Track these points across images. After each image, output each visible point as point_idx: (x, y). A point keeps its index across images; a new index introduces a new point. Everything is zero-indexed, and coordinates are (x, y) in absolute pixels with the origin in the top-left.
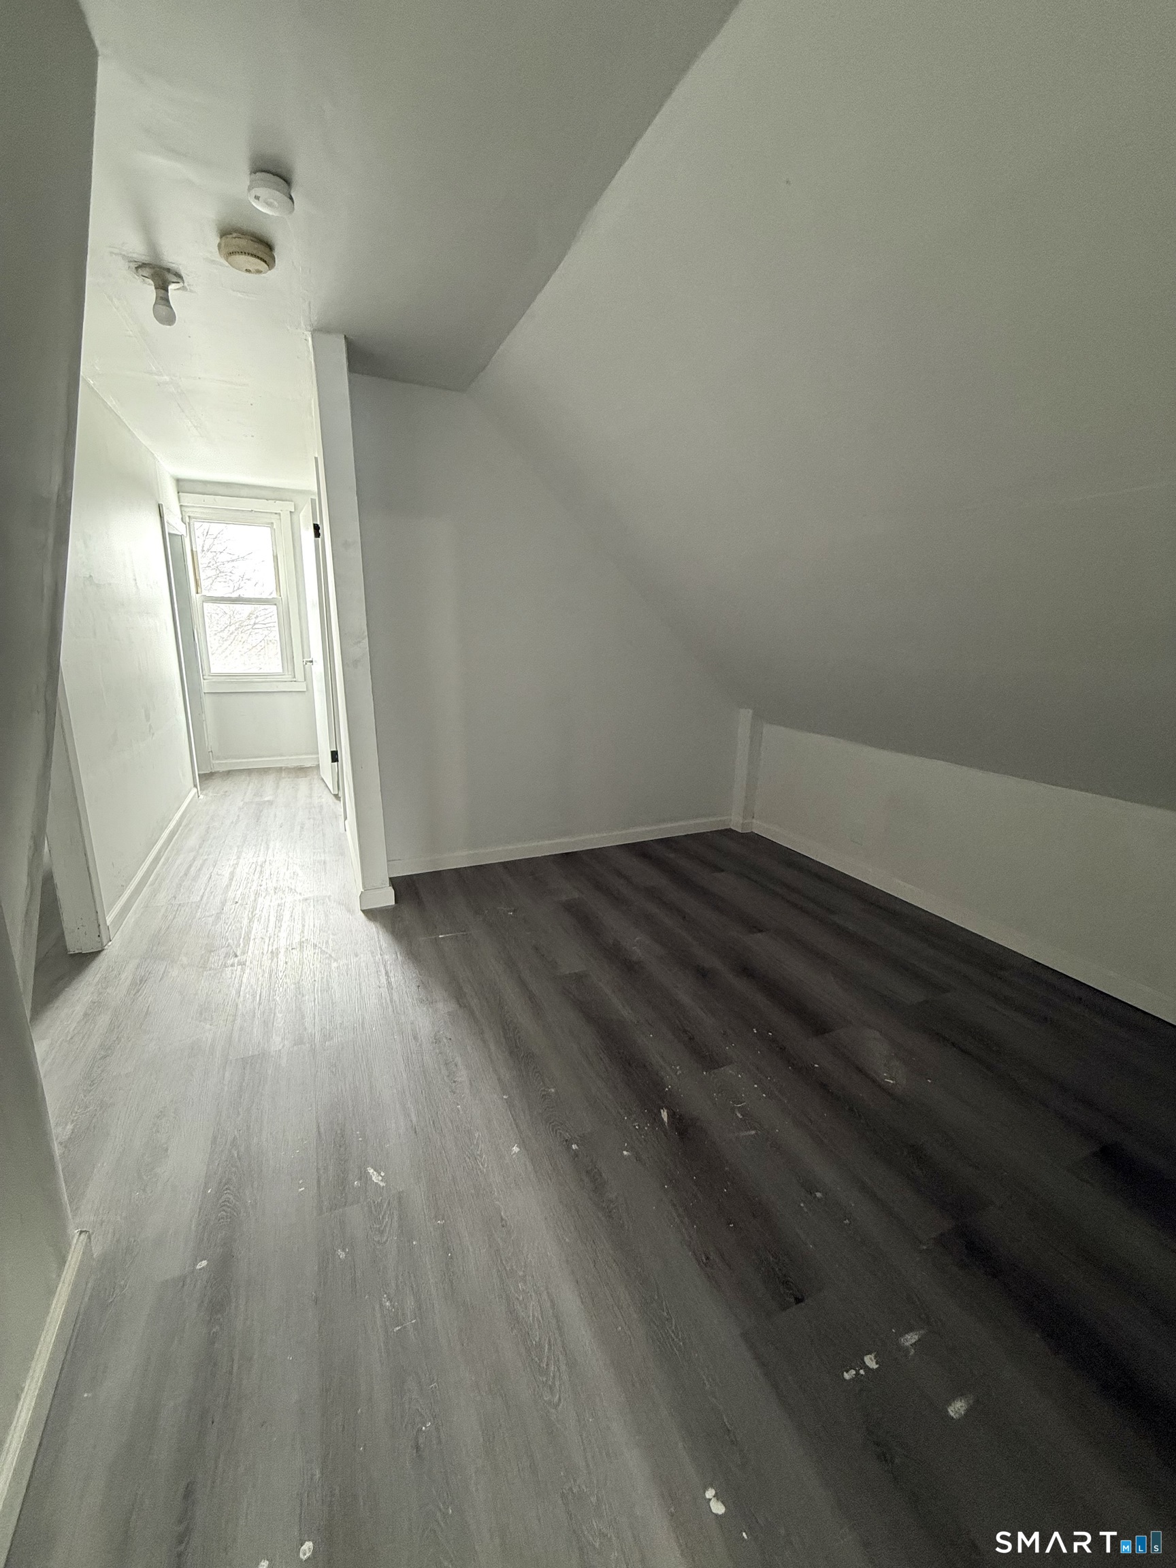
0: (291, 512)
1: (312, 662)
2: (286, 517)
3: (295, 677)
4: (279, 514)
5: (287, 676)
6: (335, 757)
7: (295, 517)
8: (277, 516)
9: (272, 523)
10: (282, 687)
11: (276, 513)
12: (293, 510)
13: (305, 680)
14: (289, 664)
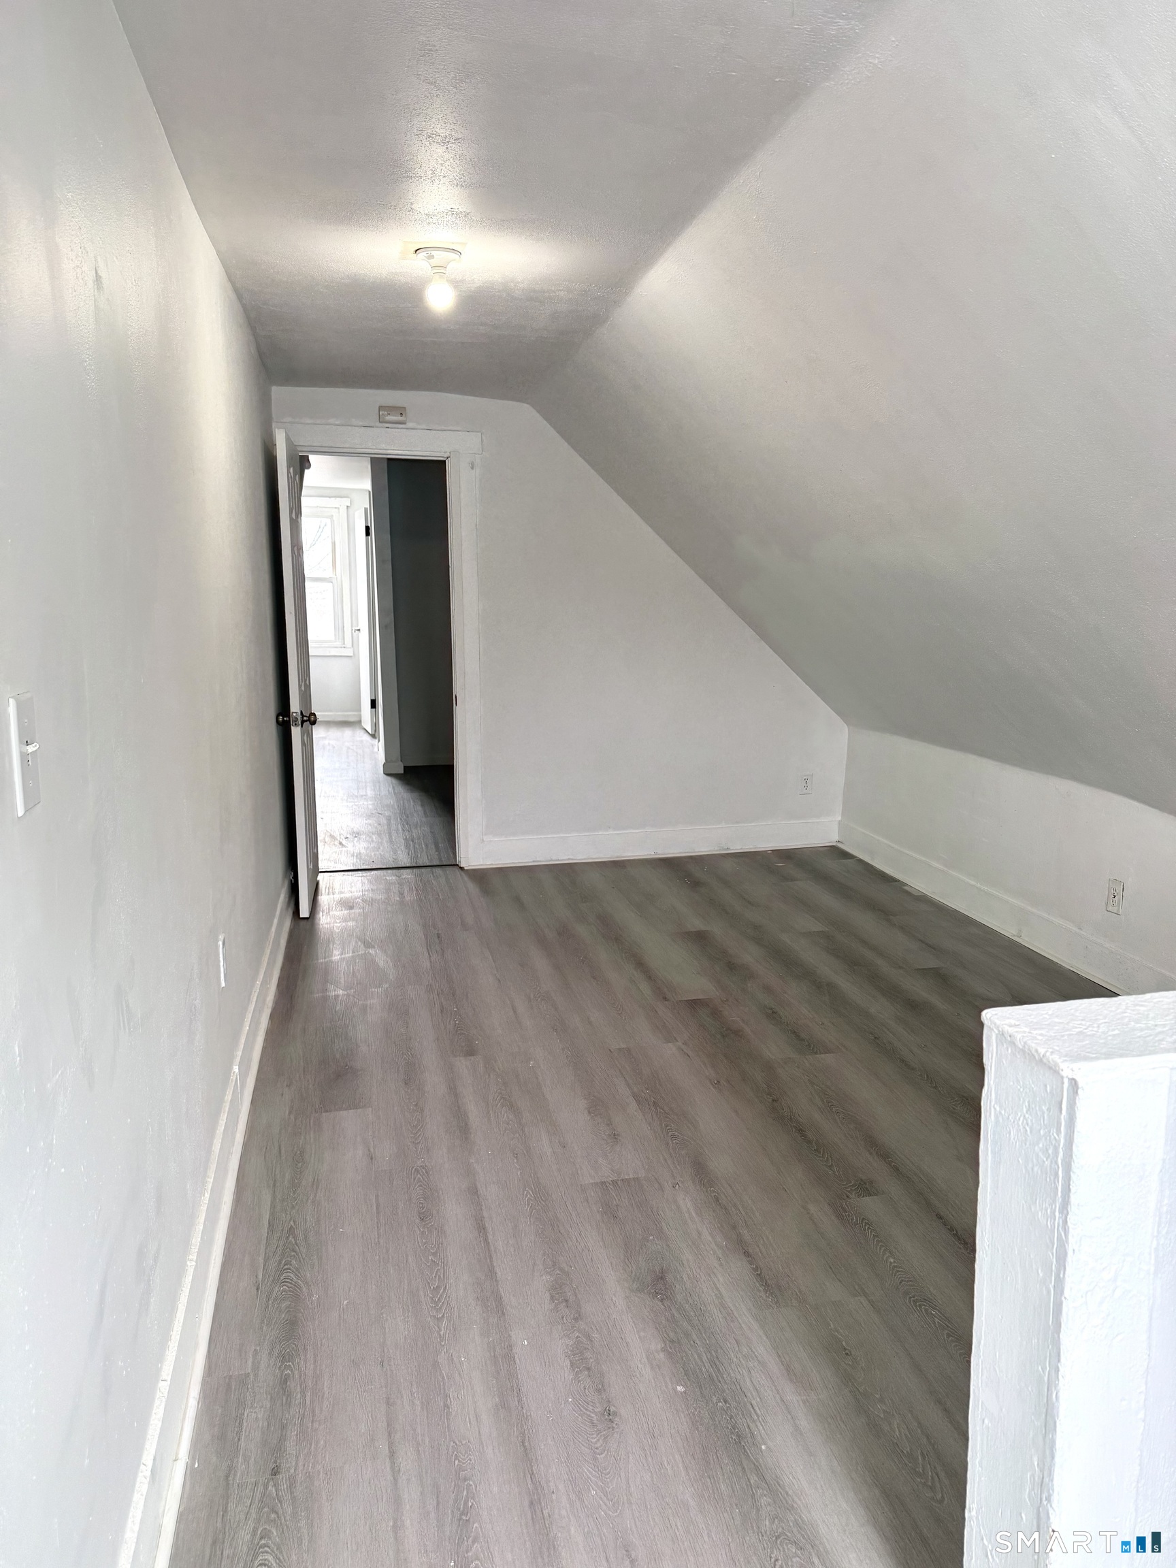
0: (347, 506)
1: (359, 630)
2: (343, 510)
3: (344, 644)
4: (339, 508)
5: (338, 643)
6: (373, 704)
7: (350, 510)
8: (337, 510)
9: (332, 516)
10: (334, 652)
11: (336, 508)
12: (349, 505)
13: (352, 646)
14: (340, 632)
